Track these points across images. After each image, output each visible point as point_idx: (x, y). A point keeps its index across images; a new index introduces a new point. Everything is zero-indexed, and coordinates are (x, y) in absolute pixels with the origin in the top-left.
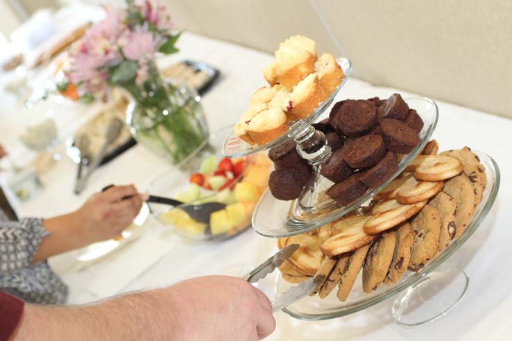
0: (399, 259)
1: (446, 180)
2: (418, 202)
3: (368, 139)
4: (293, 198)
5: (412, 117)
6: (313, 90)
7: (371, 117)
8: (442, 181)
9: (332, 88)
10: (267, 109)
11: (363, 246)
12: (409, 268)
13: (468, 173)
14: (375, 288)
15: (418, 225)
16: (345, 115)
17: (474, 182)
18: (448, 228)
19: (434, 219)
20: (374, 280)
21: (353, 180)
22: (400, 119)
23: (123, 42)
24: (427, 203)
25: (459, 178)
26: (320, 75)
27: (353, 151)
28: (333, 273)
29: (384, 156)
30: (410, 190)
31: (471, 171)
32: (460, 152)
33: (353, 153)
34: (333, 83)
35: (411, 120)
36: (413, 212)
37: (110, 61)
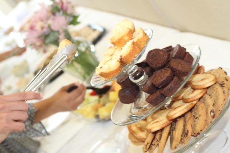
0: (186, 132)
1: (208, 88)
2: (193, 101)
3: (164, 70)
4: (132, 102)
5: (187, 56)
6: (131, 49)
7: (165, 59)
8: (206, 88)
9: (142, 46)
10: (111, 60)
11: (167, 126)
12: (192, 135)
13: (220, 82)
14: (176, 148)
15: (195, 112)
16: (152, 58)
17: (223, 87)
18: (210, 113)
19: (202, 109)
20: (175, 143)
21: (158, 93)
22: (180, 58)
23: (50, 22)
24: (199, 101)
25: (215, 85)
26: (135, 40)
27: (157, 78)
28: (154, 141)
29: (172, 79)
30: (189, 95)
31: (221, 81)
32: (216, 70)
33: (156, 79)
34: (143, 43)
35: (186, 58)
36: (191, 107)
37: (44, 33)
